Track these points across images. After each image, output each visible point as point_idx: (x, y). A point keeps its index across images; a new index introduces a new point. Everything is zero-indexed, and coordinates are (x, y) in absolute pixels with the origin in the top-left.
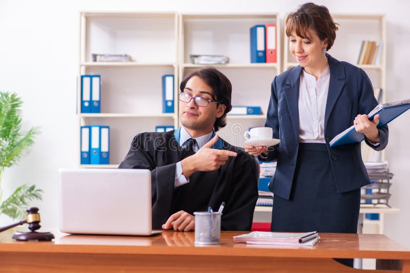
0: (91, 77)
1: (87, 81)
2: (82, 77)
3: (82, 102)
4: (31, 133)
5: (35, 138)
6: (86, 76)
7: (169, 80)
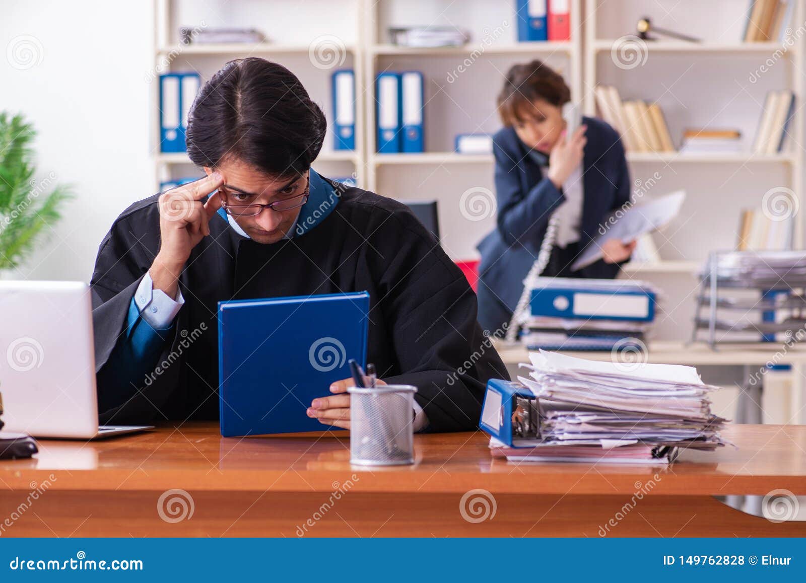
0: (180, 77)
1: (171, 85)
2: (161, 78)
3: (163, 131)
4: (55, 197)
5: (65, 208)
6: (171, 75)
7: (344, 82)
